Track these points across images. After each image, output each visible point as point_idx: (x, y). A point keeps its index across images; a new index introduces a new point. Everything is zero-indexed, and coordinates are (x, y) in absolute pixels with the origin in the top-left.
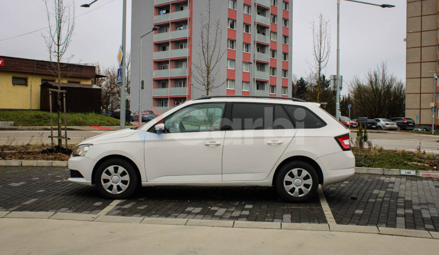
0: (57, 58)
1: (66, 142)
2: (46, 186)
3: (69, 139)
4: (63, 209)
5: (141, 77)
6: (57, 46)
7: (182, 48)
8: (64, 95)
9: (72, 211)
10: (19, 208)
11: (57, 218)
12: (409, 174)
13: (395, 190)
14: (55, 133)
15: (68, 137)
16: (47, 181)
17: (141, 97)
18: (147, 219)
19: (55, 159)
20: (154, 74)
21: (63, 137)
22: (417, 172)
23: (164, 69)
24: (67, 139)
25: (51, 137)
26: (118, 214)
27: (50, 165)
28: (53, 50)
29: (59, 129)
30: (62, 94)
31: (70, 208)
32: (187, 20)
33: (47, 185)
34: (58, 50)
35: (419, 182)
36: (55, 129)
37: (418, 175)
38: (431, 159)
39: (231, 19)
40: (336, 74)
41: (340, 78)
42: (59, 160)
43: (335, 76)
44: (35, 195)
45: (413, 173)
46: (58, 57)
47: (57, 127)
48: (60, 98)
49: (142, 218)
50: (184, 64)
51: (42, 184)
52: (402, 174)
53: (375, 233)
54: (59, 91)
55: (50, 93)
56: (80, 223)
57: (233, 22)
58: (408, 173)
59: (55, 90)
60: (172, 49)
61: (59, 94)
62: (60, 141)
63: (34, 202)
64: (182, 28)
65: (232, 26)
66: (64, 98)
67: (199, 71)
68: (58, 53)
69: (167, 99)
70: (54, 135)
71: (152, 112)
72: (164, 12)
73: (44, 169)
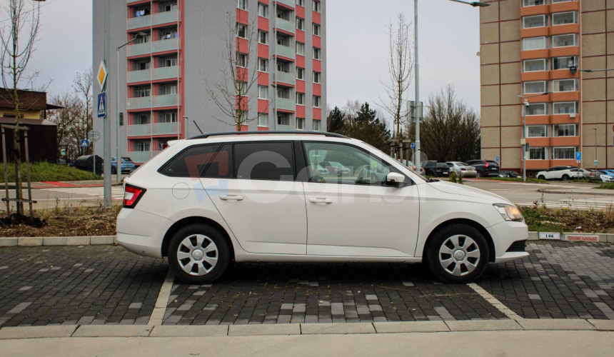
0: (12, 76)
1: (31, 207)
2: (29, 280)
3: (35, 202)
4: (84, 318)
5: (119, 107)
6: (12, 58)
7: (170, 65)
8: (26, 135)
9: (103, 321)
10: (9, 321)
11: (85, 334)
12: (551, 238)
13: (552, 262)
14: (13, 193)
15: (33, 199)
16: (25, 271)
17: (119, 136)
18: (234, 327)
19: (17, 234)
20: (129, 104)
21: (26, 200)
22: (561, 234)
23: (143, 96)
24: (31, 202)
25: (6, 200)
26: (181, 322)
27: (14, 244)
28: (6, 63)
29: (17, 188)
30: (21, 132)
31: (96, 317)
32: (176, 25)
33: (28, 277)
34: (14, 64)
35: (571, 249)
36: (12, 187)
37: (563, 239)
38: (561, 216)
39: (241, 24)
40: (414, 100)
41: (419, 104)
42: (25, 235)
43: (412, 102)
44: (23, 297)
45: (556, 236)
46: (15, 75)
47: (14, 184)
48: (18, 139)
49: (224, 327)
50: (173, 89)
51: (20, 276)
52: (541, 238)
53: (590, 330)
54: (17, 128)
55: (3, 131)
56: (130, 341)
57: (244, 28)
58: (549, 236)
59: (12, 127)
60: (155, 67)
61: (17, 133)
62: (20, 206)
63: (27, 309)
64: (169, 36)
65: (242, 33)
66: (26, 139)
67: (227, 96)
68: (15, 69)
69: (149, 140)
70: (10, 197)
71: (129, 160)
72: (142, 12)
73: (9, 251)
